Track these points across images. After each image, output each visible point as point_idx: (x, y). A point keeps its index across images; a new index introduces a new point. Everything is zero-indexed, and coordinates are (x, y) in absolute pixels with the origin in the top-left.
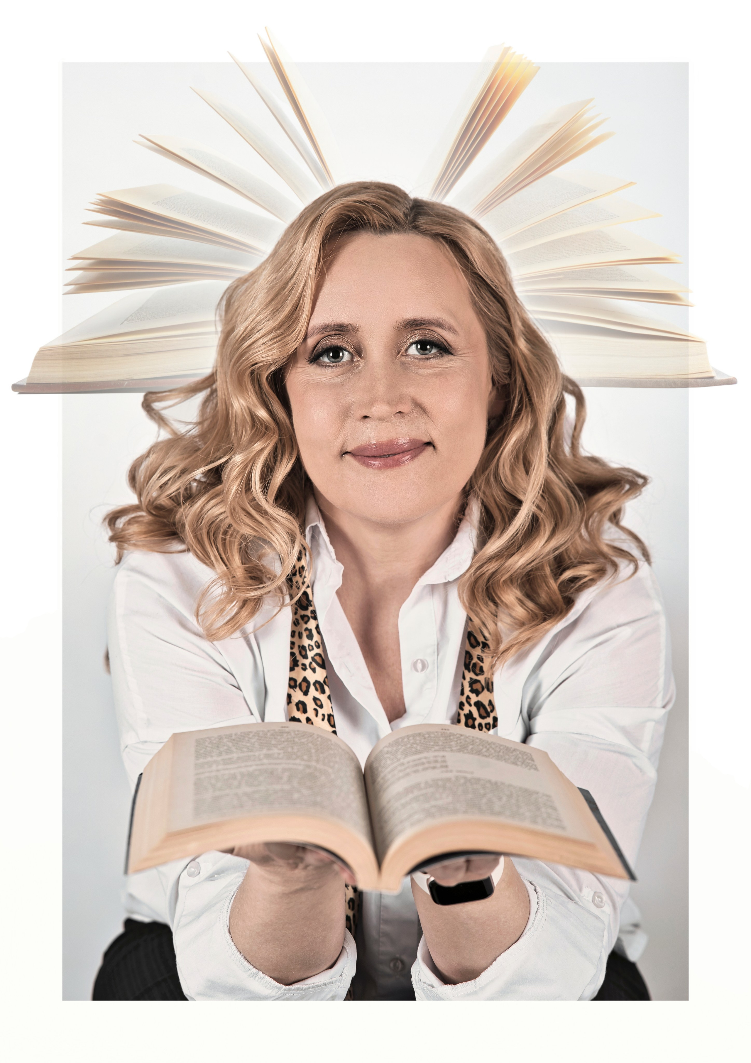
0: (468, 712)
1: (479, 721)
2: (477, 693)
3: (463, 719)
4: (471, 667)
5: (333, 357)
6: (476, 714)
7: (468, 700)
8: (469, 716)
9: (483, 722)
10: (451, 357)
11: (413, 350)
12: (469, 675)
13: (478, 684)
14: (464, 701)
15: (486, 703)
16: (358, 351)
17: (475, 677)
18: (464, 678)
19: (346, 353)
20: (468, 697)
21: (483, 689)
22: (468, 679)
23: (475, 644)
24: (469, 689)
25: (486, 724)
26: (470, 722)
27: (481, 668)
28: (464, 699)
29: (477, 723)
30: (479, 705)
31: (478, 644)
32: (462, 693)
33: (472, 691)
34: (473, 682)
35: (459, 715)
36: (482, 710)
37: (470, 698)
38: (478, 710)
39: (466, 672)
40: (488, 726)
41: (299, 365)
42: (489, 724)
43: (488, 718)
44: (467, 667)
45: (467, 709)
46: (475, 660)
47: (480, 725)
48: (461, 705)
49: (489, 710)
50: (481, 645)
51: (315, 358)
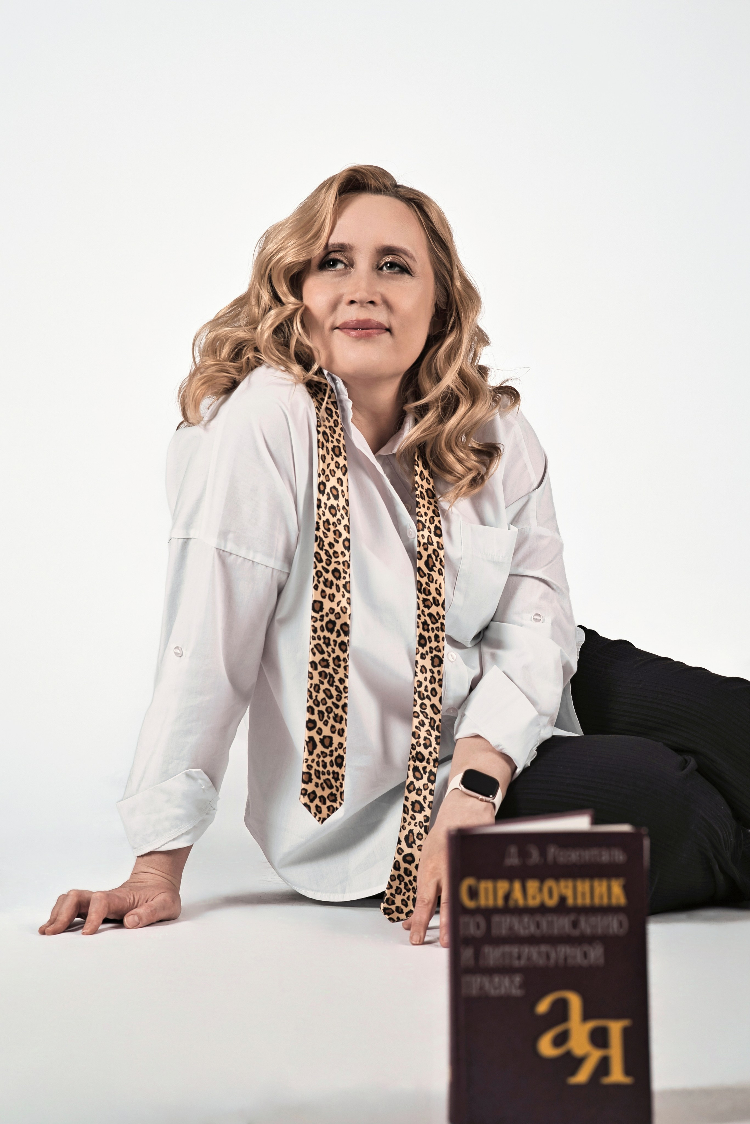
0: (424, 620)
2: (429, 607)
4: (422, 590)
6: (429, 621)
7: (423, 613)
8: (425, 623)
9: (434, 626)
10: (410, 277)
13: (429, 602)
15: (435, 614)
16: (351, 263)
17: (425, 597)
20: (423, 611)
22: (421, 599)
23: (423, 575)
24: (423, 605)
25: (436, 628)
26: (426, 627)
27: (429, 590)
28: (420, 612)
29: (430, 628)
31: (425, 575)
32: (419, 608)
33: (425, 606)
34: (424, 600)
35: (418, 623)
36: (433, 619)
37: (424, 611)
38: (431, 619)
40: (438, 629)
42: (438, 627)
43: (437, 624)
44: (419, 590)
45: (423, 618)
46: (424, 586)
47: (432, 628)
48: (419, 616)
49: (437, 618)
50: (427, 576)
51: (322, 266)
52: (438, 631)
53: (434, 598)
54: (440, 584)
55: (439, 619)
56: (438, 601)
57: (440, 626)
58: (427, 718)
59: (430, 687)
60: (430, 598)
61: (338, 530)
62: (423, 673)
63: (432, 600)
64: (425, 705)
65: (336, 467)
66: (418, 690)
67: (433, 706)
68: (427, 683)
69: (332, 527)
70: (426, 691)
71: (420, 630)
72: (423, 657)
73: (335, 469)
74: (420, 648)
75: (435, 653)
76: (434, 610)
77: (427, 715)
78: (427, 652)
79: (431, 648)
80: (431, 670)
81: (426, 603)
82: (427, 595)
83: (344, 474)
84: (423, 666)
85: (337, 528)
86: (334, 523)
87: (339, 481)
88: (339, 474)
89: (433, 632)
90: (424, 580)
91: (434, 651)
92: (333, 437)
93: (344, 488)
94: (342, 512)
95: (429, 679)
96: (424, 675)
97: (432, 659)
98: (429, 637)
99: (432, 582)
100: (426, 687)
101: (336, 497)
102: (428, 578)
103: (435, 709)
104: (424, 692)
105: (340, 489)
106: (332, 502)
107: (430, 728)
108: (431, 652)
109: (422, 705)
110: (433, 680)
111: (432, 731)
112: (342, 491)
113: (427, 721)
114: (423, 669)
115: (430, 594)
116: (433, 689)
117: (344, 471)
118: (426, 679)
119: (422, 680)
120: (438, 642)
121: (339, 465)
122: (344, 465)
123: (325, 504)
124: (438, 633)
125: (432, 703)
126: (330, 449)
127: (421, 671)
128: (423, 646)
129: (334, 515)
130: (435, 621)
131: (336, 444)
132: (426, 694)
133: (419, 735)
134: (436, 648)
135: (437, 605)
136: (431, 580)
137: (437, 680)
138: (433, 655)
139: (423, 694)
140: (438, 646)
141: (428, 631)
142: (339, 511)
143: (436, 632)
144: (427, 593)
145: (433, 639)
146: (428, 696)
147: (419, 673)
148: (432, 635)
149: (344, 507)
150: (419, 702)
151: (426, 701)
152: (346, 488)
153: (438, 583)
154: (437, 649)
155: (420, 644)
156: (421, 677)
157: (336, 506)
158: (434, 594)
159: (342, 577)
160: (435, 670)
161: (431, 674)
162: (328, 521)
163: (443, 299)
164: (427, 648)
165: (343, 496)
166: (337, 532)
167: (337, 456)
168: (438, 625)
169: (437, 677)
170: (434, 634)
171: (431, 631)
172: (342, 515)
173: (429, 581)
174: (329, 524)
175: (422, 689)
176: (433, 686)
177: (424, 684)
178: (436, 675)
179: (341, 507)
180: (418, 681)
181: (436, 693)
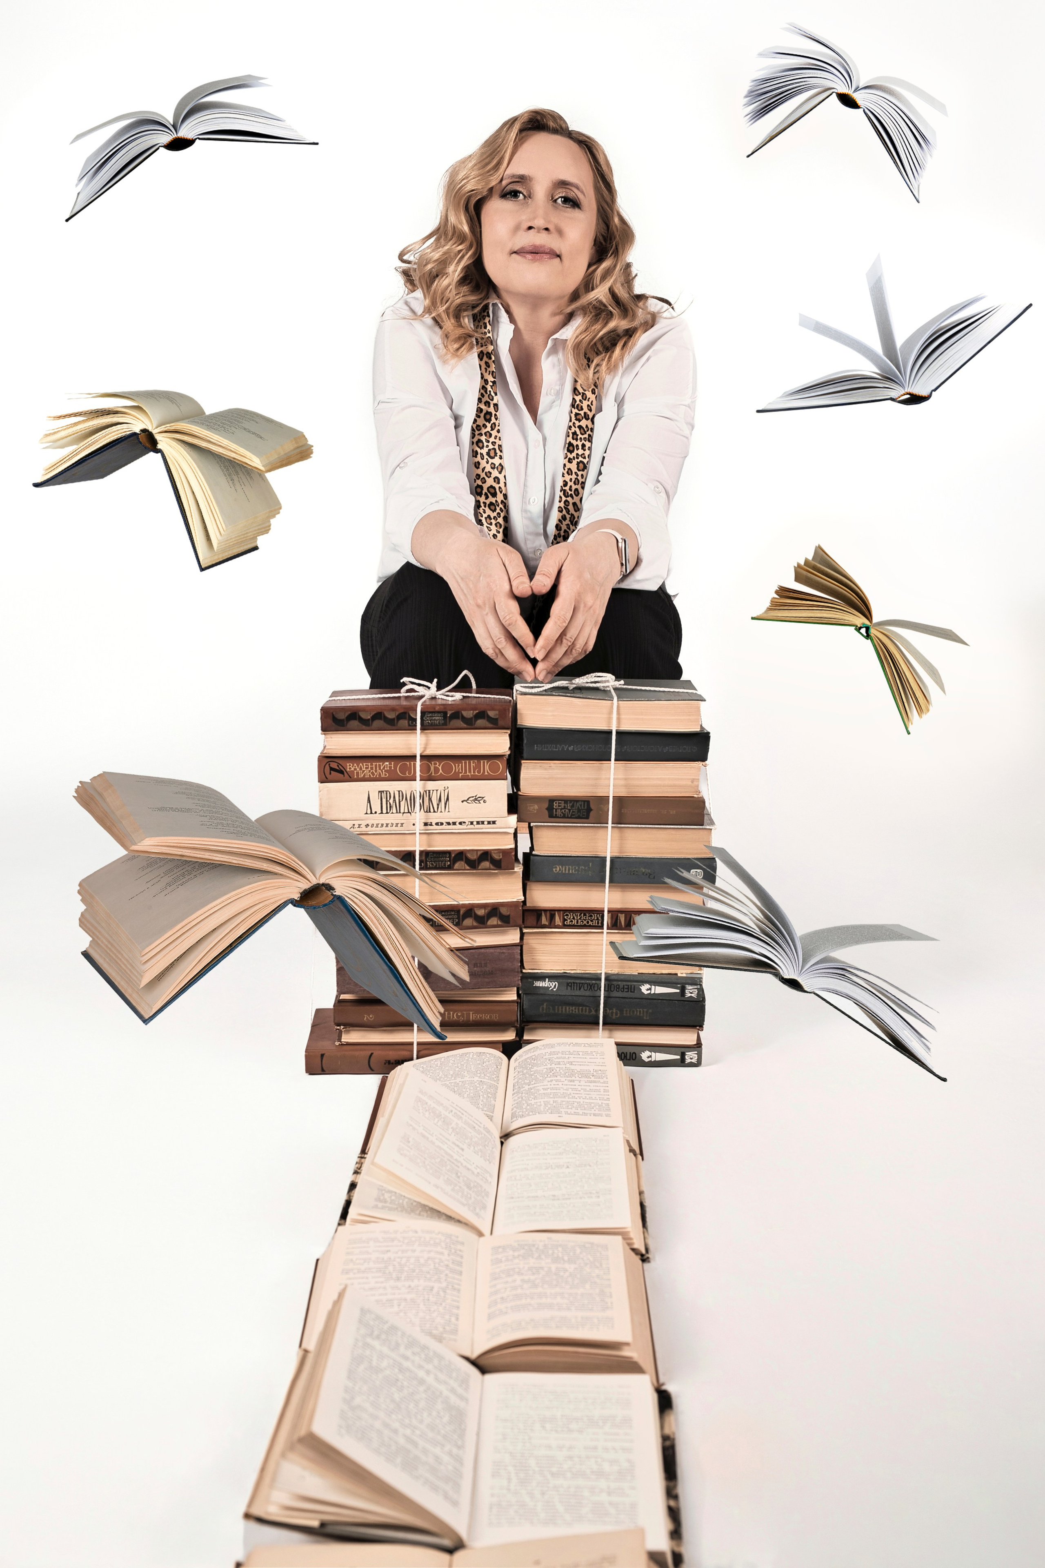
1: (580, 436)
2: (579, 421)
3: (571, 435)
5: (513, 196)
6: (578, 432)
8: (575, 433)
9: (583, 437)
10: (580, 211)
11: (559, 201)
12: (575, 411)
14: (572, 425)
16: (529, 196)
17: (578, 412)
18: (572, 412)
19: (521, 195)
20: (574, 423)
21: (583, 419)
22: (574, 413)
26: (575, 437)
27: (582, 406)
28: (571, 424)
29: (579, 437)
30: (580, 427)
31: (580, 394)
32: (571, 421)
33: (576, 419)
34: (576, 414)
35: (569, 433)
36: (582, 431)
38: (580, 430)
39: (573, 409)
41: (493, 199)
45: (573, 429)
46: (578, 402)
47: (581, 438)
48: (570, 427)
51: (504, 195)
52: (585, 441)
53: (585, 413)
54: (592, 401)
55: (588, 431)
56: (588, 415)
57: (587, 437)
58: (569, 514)
59: (574, 487)
60: (582, 413)
61: (498, 522)
62: (569, 475)
63: (583, 415)
64: (569, 502)
65: (492, 468)
66: (564, 488)
67: (574, 504)
68: (572, 484)
69: (493, 521)
70: (570, 490)
71: (570, 439)
72: (570, 461)
73: (491, 470)
74: (568, 454)
75: (581, 459)
76: (584, 423)
77: (569, 511)
78: (574, 457)
79: (577, 454)
80: (576, 473)
81: (578, 417)
82: (579, 411)
83: (500, 473)
84: (569, 469)
85: (498, 521)
86: (495, 517)
87: (496, 480)
88: (495, 473)
89: (581, 441)
90: (578, 398)
91: (580, 457)
92: (488, 442)
93: (502, 485)
94: (501, 506)
95: (573, 480)
96: (570, 476)
97: (578, 463)
98: (577, 446)
99: (585, 400)
100: (571, 487)
101: (494, 495)
102: (582, 396)
103: (576, 507)
104: (568, 491)
105: (497, 486)
106: (491, 499)
107: (569, 523)
108: (578, 458)
109: (566, 501)
110: (576, 482)
111: (571, 526)
112: (500, 488)
113: (568, 516)
114: (570, 472)
115: (582, 409)
116: (576, 490)
117: (499, 470)
118: (571, 480)
119: (568, 480)
120: (585, 450)
121: (495, 465)
122: (500, 464)
123: (484, 503)
124: (585, 443)
125: (574, 501)
126: (485, 454)
127: (568, 473)
128: (571, 452)
129: (494, 511)
130: (583, 433)
131: (491, 447)
132: (570, 493)
133: (561, 527)
134: (581, 455)
135: (587, 419)
136: (584, 398)
137: (580, 483)
138: (579, 460)
139: (568, 493)
140: (584, 454)
141: (577, 440)
142: (498, 506)
143: (583, 441)
144: (580, 409)
145: (580, 447)
146: (571, 494)
147: (566, 475)
148: (580, 444)
149: (502, 502)
150: (564, 499)
151: (569, 499)
152: (504, 484)
153: (590, 400)
154: (583, 456)
155: (568, 450)
156: (567, 478)
157: (494, 502)
158: (585, 409)
159: (485, 446)
160: (580, 473)
161: (576, 477)
162: (489, 516)
163: (603, 231)
164: (574, 454)
165: (501, 492)
166: (498, 525)
167: (492, 458)
168: (586, 436)
169: (581, 480)
170: (582, 443)
171: (579, 441)
172: (501, 508)
173: (583, 399)
174: (491, 519)
175: (567, 488)
176: (576, 487)
177: (569, 484)
178: (579, 478)
179: (500, 502)
180: (565, 481)
181: (578, 493)
